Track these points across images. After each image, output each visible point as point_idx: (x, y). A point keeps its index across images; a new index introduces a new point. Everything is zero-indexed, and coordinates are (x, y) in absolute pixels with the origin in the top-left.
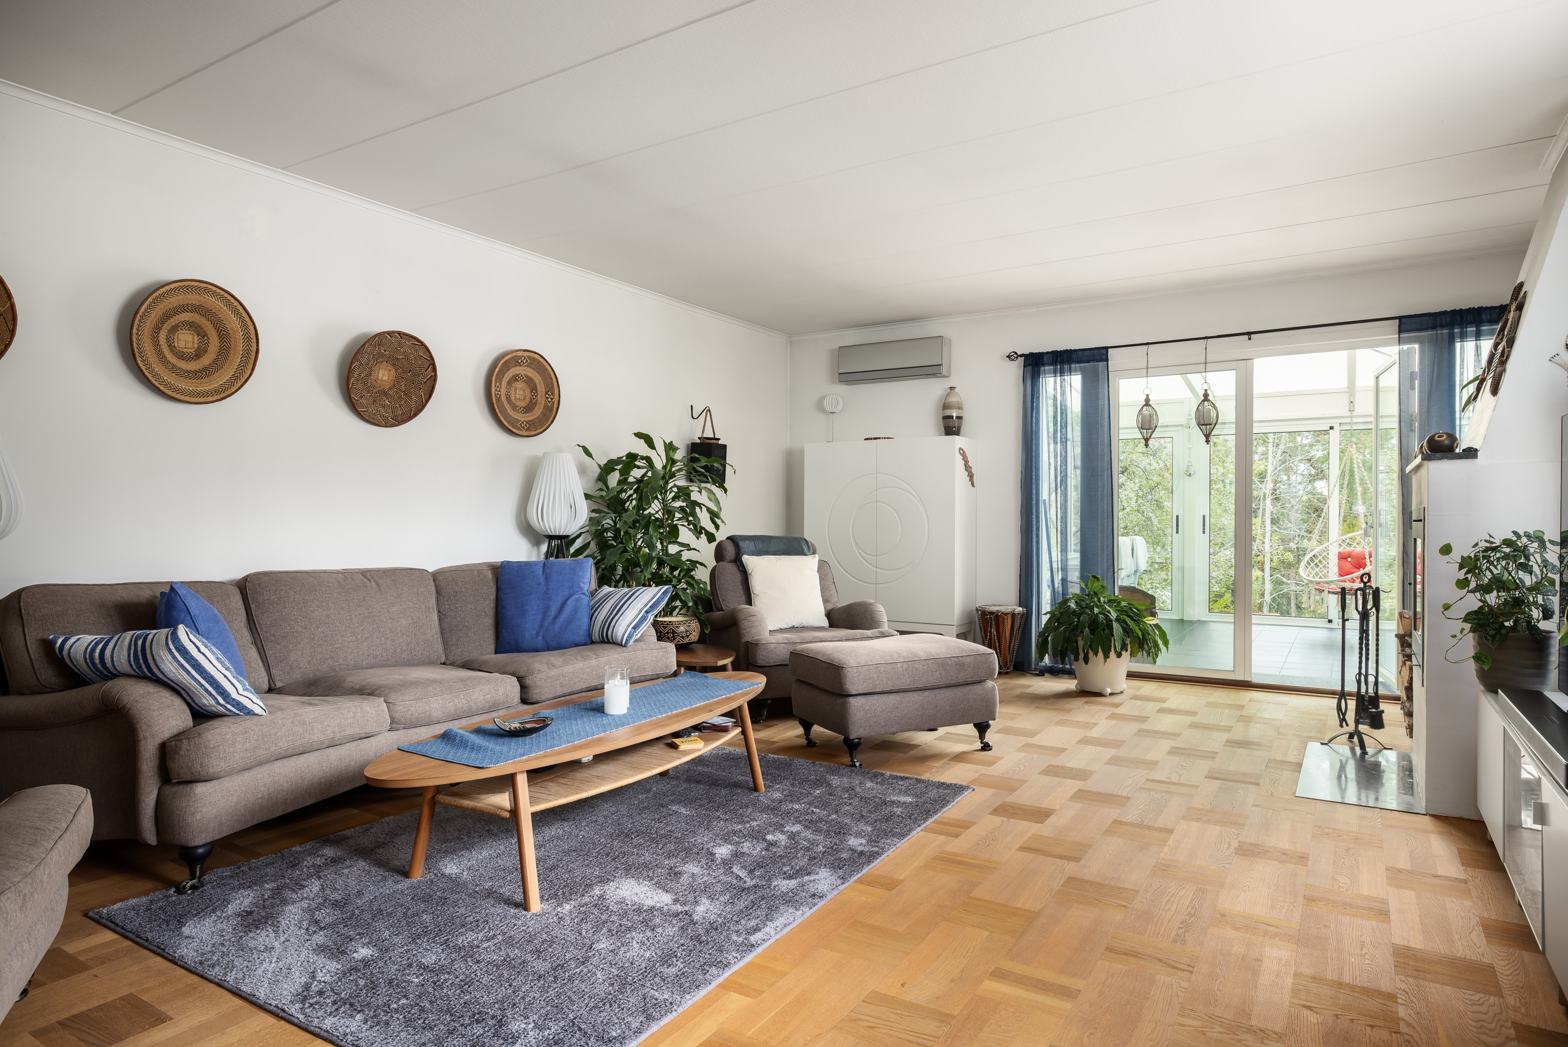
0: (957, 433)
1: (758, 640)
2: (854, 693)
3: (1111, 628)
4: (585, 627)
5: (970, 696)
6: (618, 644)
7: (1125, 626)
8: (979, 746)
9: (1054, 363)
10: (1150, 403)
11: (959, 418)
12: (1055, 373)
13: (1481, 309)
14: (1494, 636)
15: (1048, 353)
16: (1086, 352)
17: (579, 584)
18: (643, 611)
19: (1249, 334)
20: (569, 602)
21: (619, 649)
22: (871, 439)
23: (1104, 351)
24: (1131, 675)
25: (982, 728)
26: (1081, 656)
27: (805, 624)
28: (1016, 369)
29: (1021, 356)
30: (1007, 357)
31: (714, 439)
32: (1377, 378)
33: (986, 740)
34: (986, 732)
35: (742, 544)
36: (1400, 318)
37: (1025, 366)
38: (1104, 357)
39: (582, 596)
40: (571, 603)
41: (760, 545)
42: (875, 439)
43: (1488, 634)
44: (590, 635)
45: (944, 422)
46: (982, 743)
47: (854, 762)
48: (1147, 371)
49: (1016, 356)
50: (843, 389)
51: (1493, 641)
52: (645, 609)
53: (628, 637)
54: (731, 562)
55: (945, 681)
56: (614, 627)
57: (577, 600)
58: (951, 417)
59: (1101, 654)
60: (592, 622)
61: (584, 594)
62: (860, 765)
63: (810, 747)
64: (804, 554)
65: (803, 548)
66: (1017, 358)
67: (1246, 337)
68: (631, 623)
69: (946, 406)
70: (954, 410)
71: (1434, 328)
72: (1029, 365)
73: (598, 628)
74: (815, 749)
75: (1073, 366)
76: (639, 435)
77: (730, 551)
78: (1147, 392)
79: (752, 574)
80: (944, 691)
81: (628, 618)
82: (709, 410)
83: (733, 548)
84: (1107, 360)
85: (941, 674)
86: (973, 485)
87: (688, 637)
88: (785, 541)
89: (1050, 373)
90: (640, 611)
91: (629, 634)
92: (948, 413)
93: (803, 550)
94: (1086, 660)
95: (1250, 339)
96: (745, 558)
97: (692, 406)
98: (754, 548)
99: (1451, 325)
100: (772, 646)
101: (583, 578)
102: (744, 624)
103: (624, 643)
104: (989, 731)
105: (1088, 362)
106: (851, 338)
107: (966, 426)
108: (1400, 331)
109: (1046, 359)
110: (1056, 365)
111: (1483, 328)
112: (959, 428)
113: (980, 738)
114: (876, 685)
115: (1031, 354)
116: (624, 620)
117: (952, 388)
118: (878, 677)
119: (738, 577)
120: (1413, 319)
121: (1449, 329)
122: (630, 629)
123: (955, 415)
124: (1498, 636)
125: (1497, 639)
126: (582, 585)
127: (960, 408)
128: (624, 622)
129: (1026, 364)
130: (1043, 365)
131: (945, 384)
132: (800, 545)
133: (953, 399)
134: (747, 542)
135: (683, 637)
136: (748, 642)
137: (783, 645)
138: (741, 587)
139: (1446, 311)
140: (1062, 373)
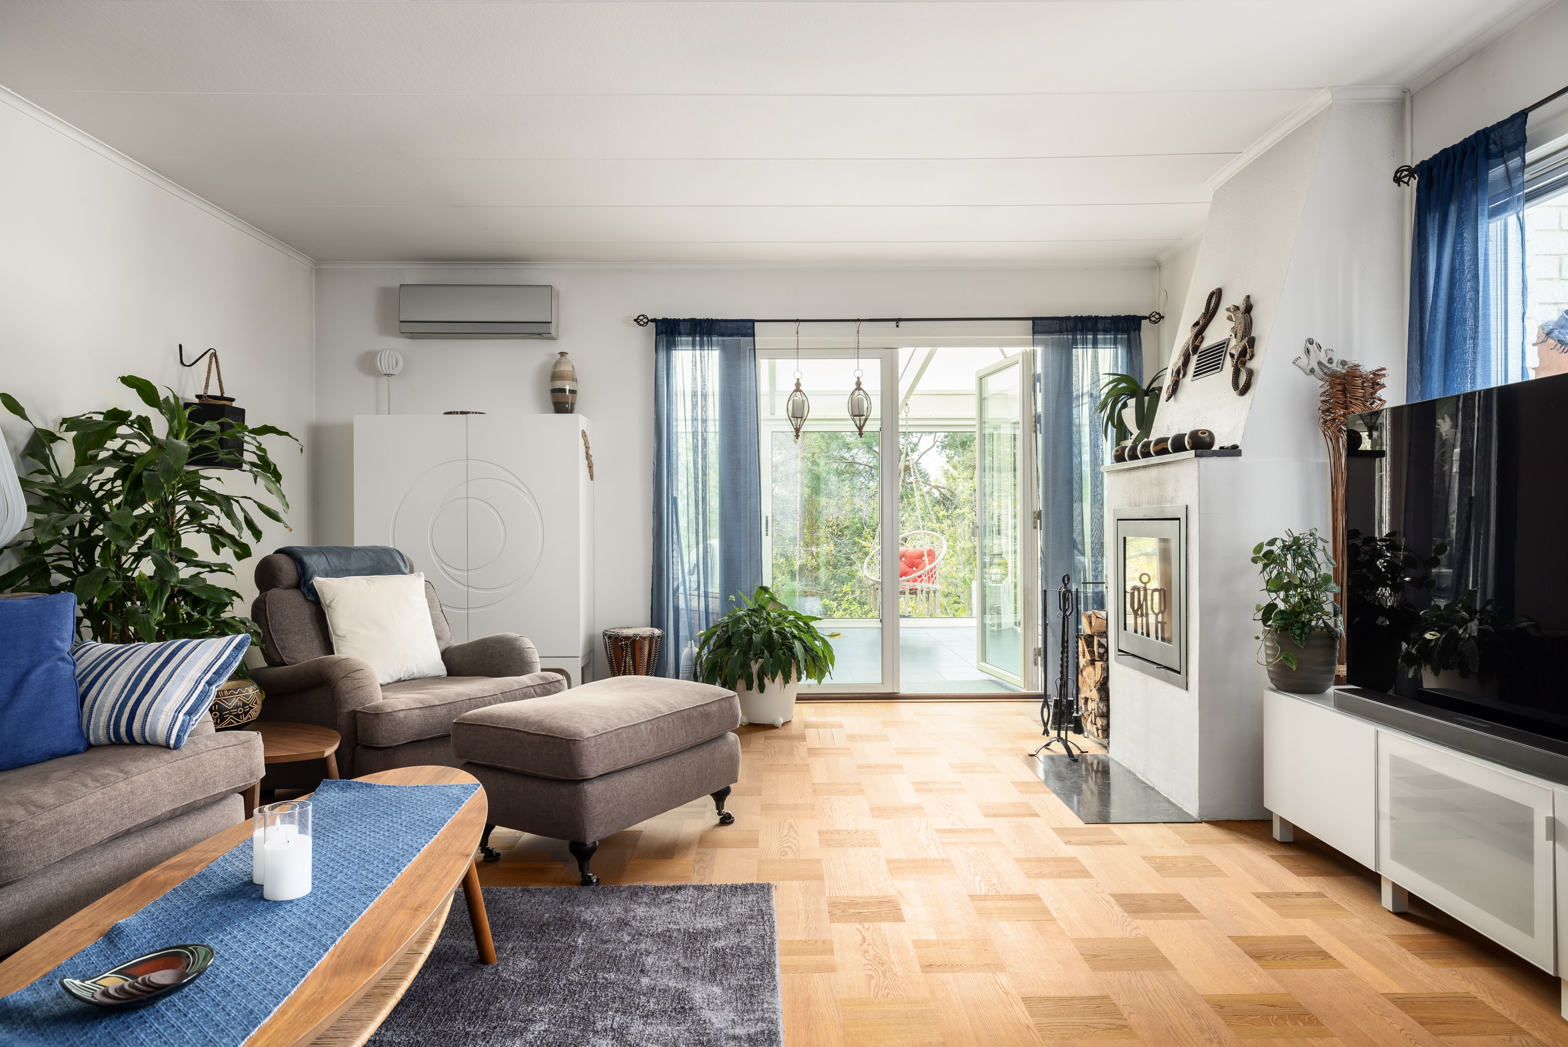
0: (570, 411)
1: (377, 707)
2: (592, 775)
3: (791, 649)
4: (72, 721)
5: (717, 756)
6: (158, 746)
7: (804, 645)
8: (717, 819)
9: (692, 333)
10: (801, 388)
11: (573, 392)
12: (694, 345)
13: (1096, 319)
14: (1300, 635)
15: (684, 320)
16: (730, 325)
17: (51, 642)
18: (203, 682)
19: (898, 320)
20: (33, 677)
21: (166, 756)
22: (457, 413)
23: (749, 324)
24: (802, 698)
25: (720, 797)
26: (756, 683)
27: (416, 675)
28: (645, 336)
29: (653, 321)
30: (635, 320)
31: (222, 398)
32: (981, 379)
33: (726, 810)
34: (724, 799)
35: (311, 561)
36: (1034, 319)
37: (657, 334)
38: (749, 331)
39: (60, 663)
40: (37, 676)
41: (335, 561)
42: (462, 413)
43: (1295, 634)
44: (82, 733)
45: (553, 398)
46: (719, 814)
47: (589, 877)
48: (798, 352)
49: (645, 320)
50: (404, 343)
51: (1301, 640)
52: (207, 678)
53: (179, 731)
54: (289, 588)
55: (691, 741)
56: (146, 715)
57: (50, 671)
58: (564, 390)
59: (779, 678)
60: (86, 709)
61: (63, 659)
62: (598, 880)
63: (492, 862)
64: (401, 572)
65: (398, 563)
66: (647, 323)
67: (894, 323)
68: (182, 706)
69: (555, 377)
70: (567, 382)
71: (1061, 332)
72: (662, 333)
73: (103, 719)
74: (501, 865)
75: (714, 339)
76: (130, 381)
77: (287, 568)
78: (798, 375)
79: (333, 604)
80: (688, 754)
81: (175, 697)
82: (215, 355)
83: (293, 567)
84: (753, 335)
85: (686, 731)
86: (592, 478)
87: (246, 713)
88: (371, 554)
89: (687, 345)
90: (198, 682)
91: (182, 725)
92: (559, 384)
93: (398, 566)
94: (762, 689)
95: (897, 326)
96: (320, 582)
97: (180, 346)
98: (327, 565)
99: (1074, 331)
100: (401, 715)
101: (59, 630)
102: (345, 685)
103: (172, 742)
104: (728, 798)
105: (732, 335)
106: (413, 275)
107: (580, 401)
108: (1034, 332)
109: (682, 328)
110: (694, 336)
111: (1098, 336)
112: (573, 404)
113: (718, 808)
114: (618, 759)
115: (665, 321)
116: (167, 701)
117: (562, 354)
118: (621, 748)
119: (305, 611)
120: (1044, 322)
121: (1073, 335)
122: (181, 716)
123: (567, 388)
124: (1304, 635)
125: (1304, 639)
126: (58, 643)
127: (574, 380)
128: (169, 705)
129: (659, 332)
130: (680, 334)
131: (554, 348)
132: (393, 559)
133: (565, 368)
134: (315, 557)
135: (238, 716)
136: (354, 712)
137: (417, 711)
138: (310, 626)
139: (1070, 317)
140: (702, 346)
